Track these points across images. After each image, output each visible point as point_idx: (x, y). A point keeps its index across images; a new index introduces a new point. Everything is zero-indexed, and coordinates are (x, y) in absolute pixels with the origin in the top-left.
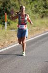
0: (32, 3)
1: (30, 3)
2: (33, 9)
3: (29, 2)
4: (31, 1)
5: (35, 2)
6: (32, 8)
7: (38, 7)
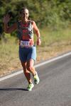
0: (60, 6)
1: (57, 5)
2: (61, 14)
3: (55, 3)
4: (58, 2)
5: (64, 4)
6: (59, 13)
7: (68, 11)
